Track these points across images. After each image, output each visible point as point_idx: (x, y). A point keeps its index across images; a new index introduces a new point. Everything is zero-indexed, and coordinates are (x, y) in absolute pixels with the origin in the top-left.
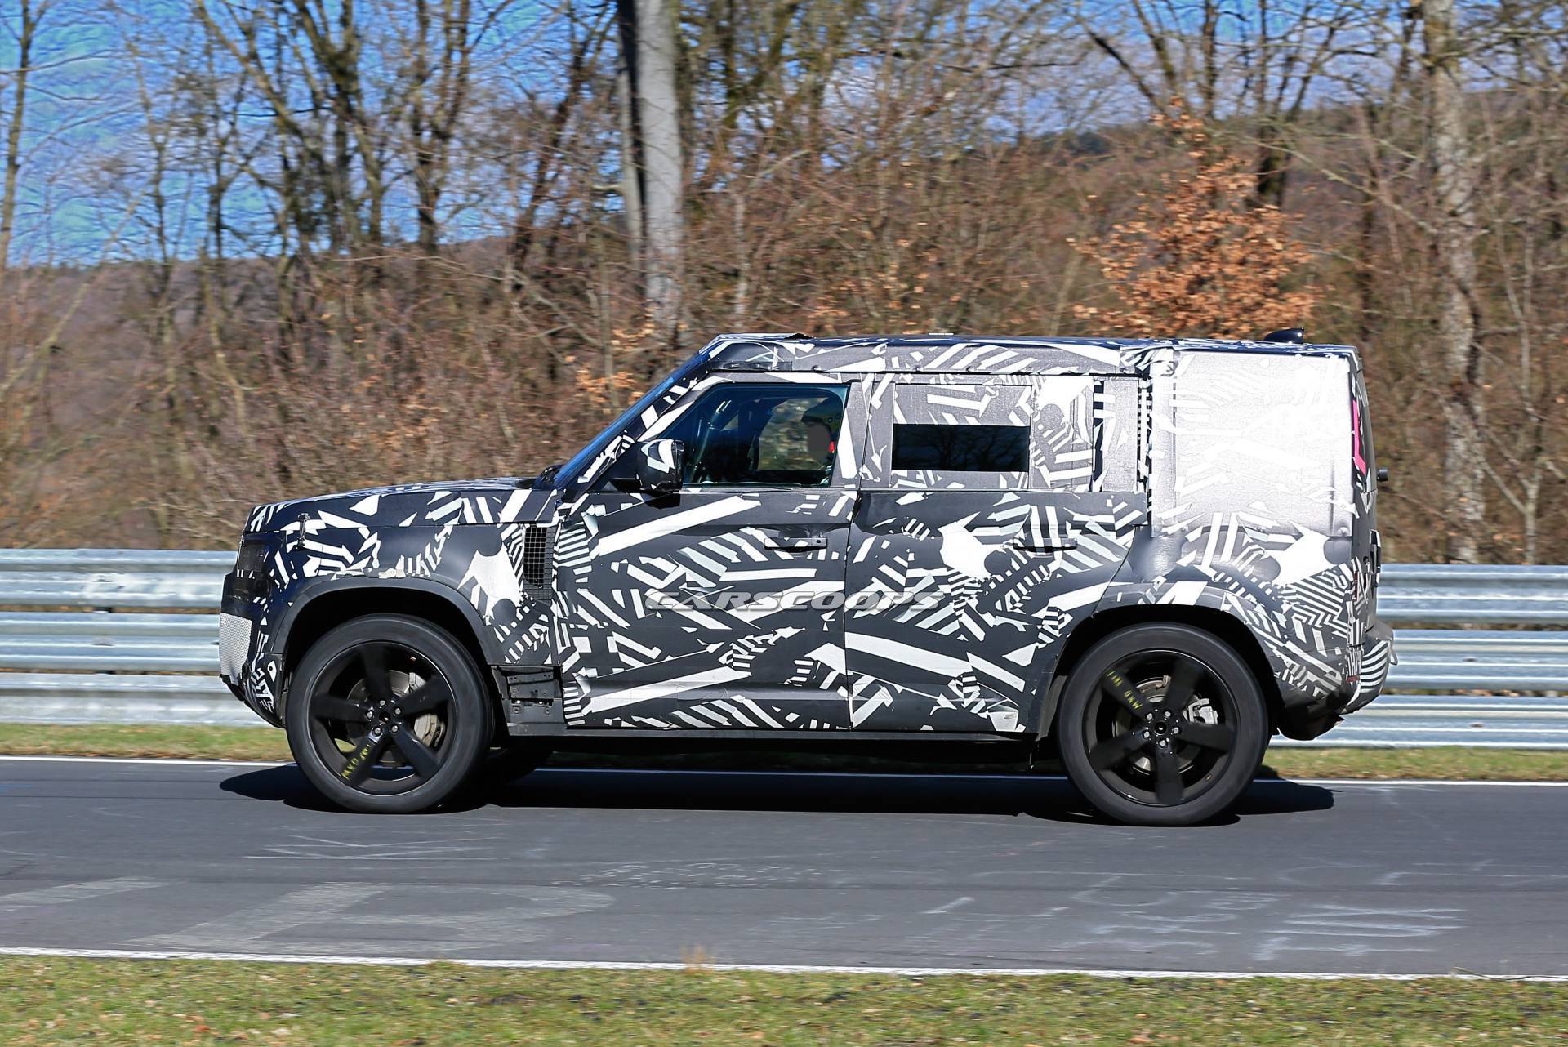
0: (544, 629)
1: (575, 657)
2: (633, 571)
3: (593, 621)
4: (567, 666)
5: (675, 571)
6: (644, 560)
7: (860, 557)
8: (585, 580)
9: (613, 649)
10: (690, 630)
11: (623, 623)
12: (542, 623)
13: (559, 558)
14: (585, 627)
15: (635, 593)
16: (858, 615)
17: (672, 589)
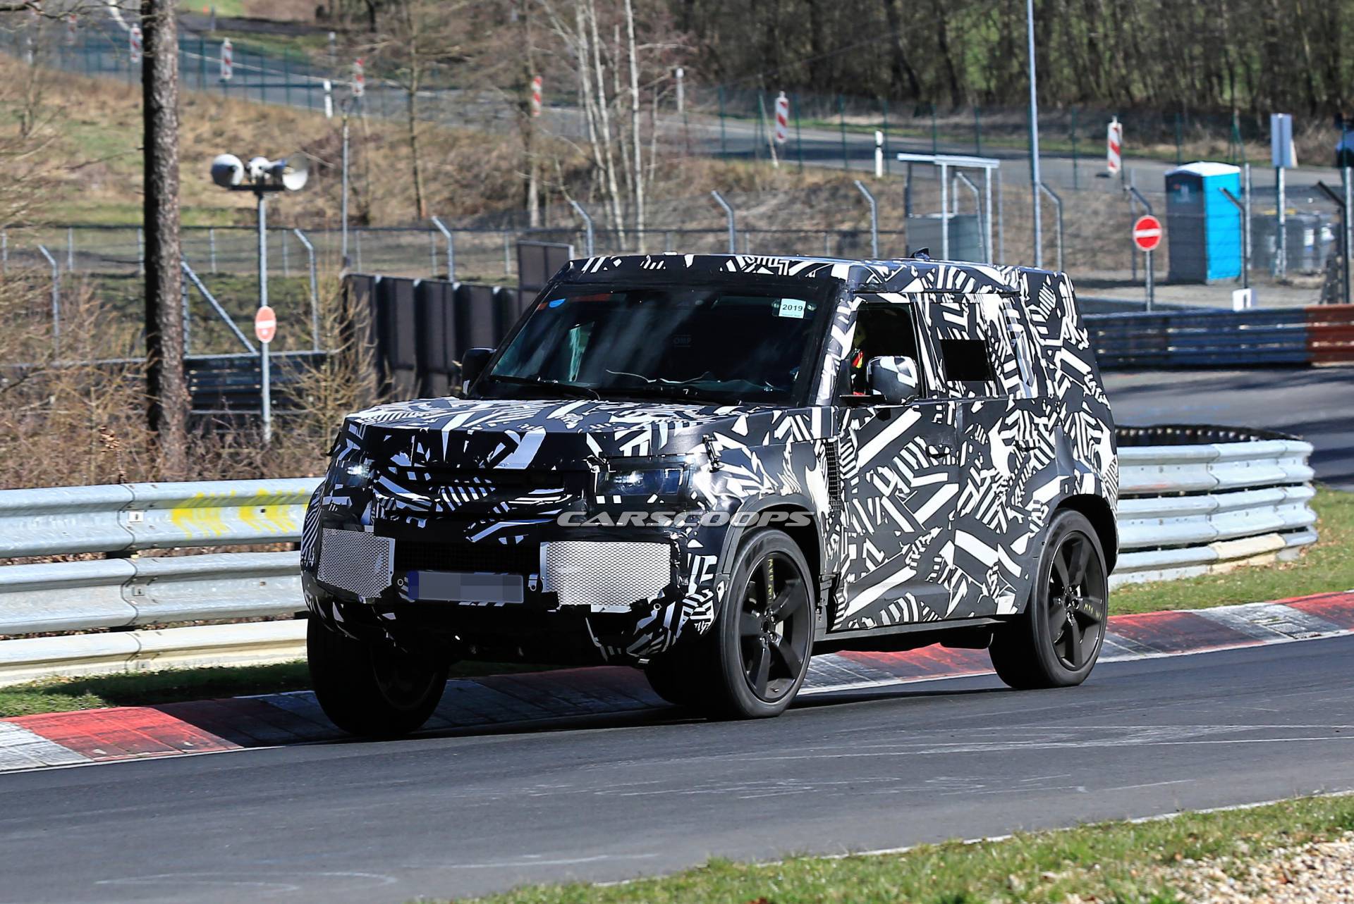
0: (837, 538)
1: (848, 563)
2: (877, 481)
3: (859, 529)
4: (843, 572)
5: (893, 478)
6: (880, 470)
7: (962, 463)
8: (855, 491)
9: (865, 555)
10: (898, 533)
11: (871, 530)
12: (837, 533)
13: (844, 470)
14: (854, 535)
15: (877, 499)
16: (963, 513)
17: (892, 498)
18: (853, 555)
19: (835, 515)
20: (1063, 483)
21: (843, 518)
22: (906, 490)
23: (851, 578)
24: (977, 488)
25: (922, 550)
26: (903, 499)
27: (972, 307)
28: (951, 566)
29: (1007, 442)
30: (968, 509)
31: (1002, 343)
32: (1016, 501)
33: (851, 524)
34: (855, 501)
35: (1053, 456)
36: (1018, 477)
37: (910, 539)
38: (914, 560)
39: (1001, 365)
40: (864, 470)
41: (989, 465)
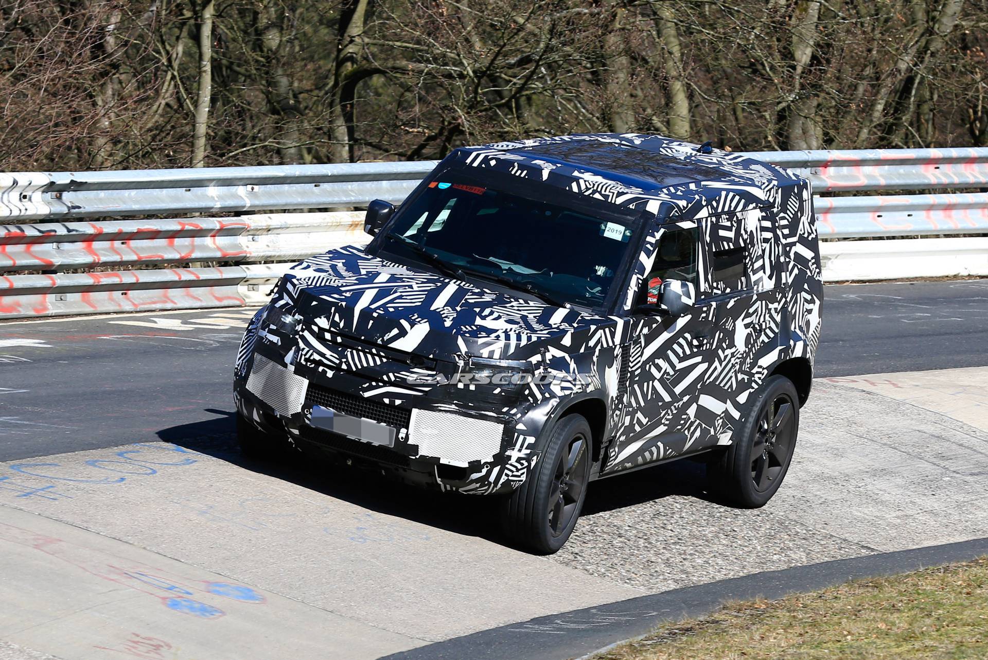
18: (627, 423)
19: (620, 398)
20: (781, 351)
21: (625, 400)
22: (672, 373)
23: (623, 438)
24: (721, 362)
25: (675, 412)
26: (668, 379)
27: (739, 222)
28: (692, 419)
29: (747, 326)
30: (711, 379)
31: (756, 247)
32: (746, 367)
33: (630, 402)
34: (636, 386)
35: (777, 331)
36: (750, 350)
37: (667, 406)
38: (667, 420)
39: (752, 264)
40: (645, 363)
41: (732, 345)
